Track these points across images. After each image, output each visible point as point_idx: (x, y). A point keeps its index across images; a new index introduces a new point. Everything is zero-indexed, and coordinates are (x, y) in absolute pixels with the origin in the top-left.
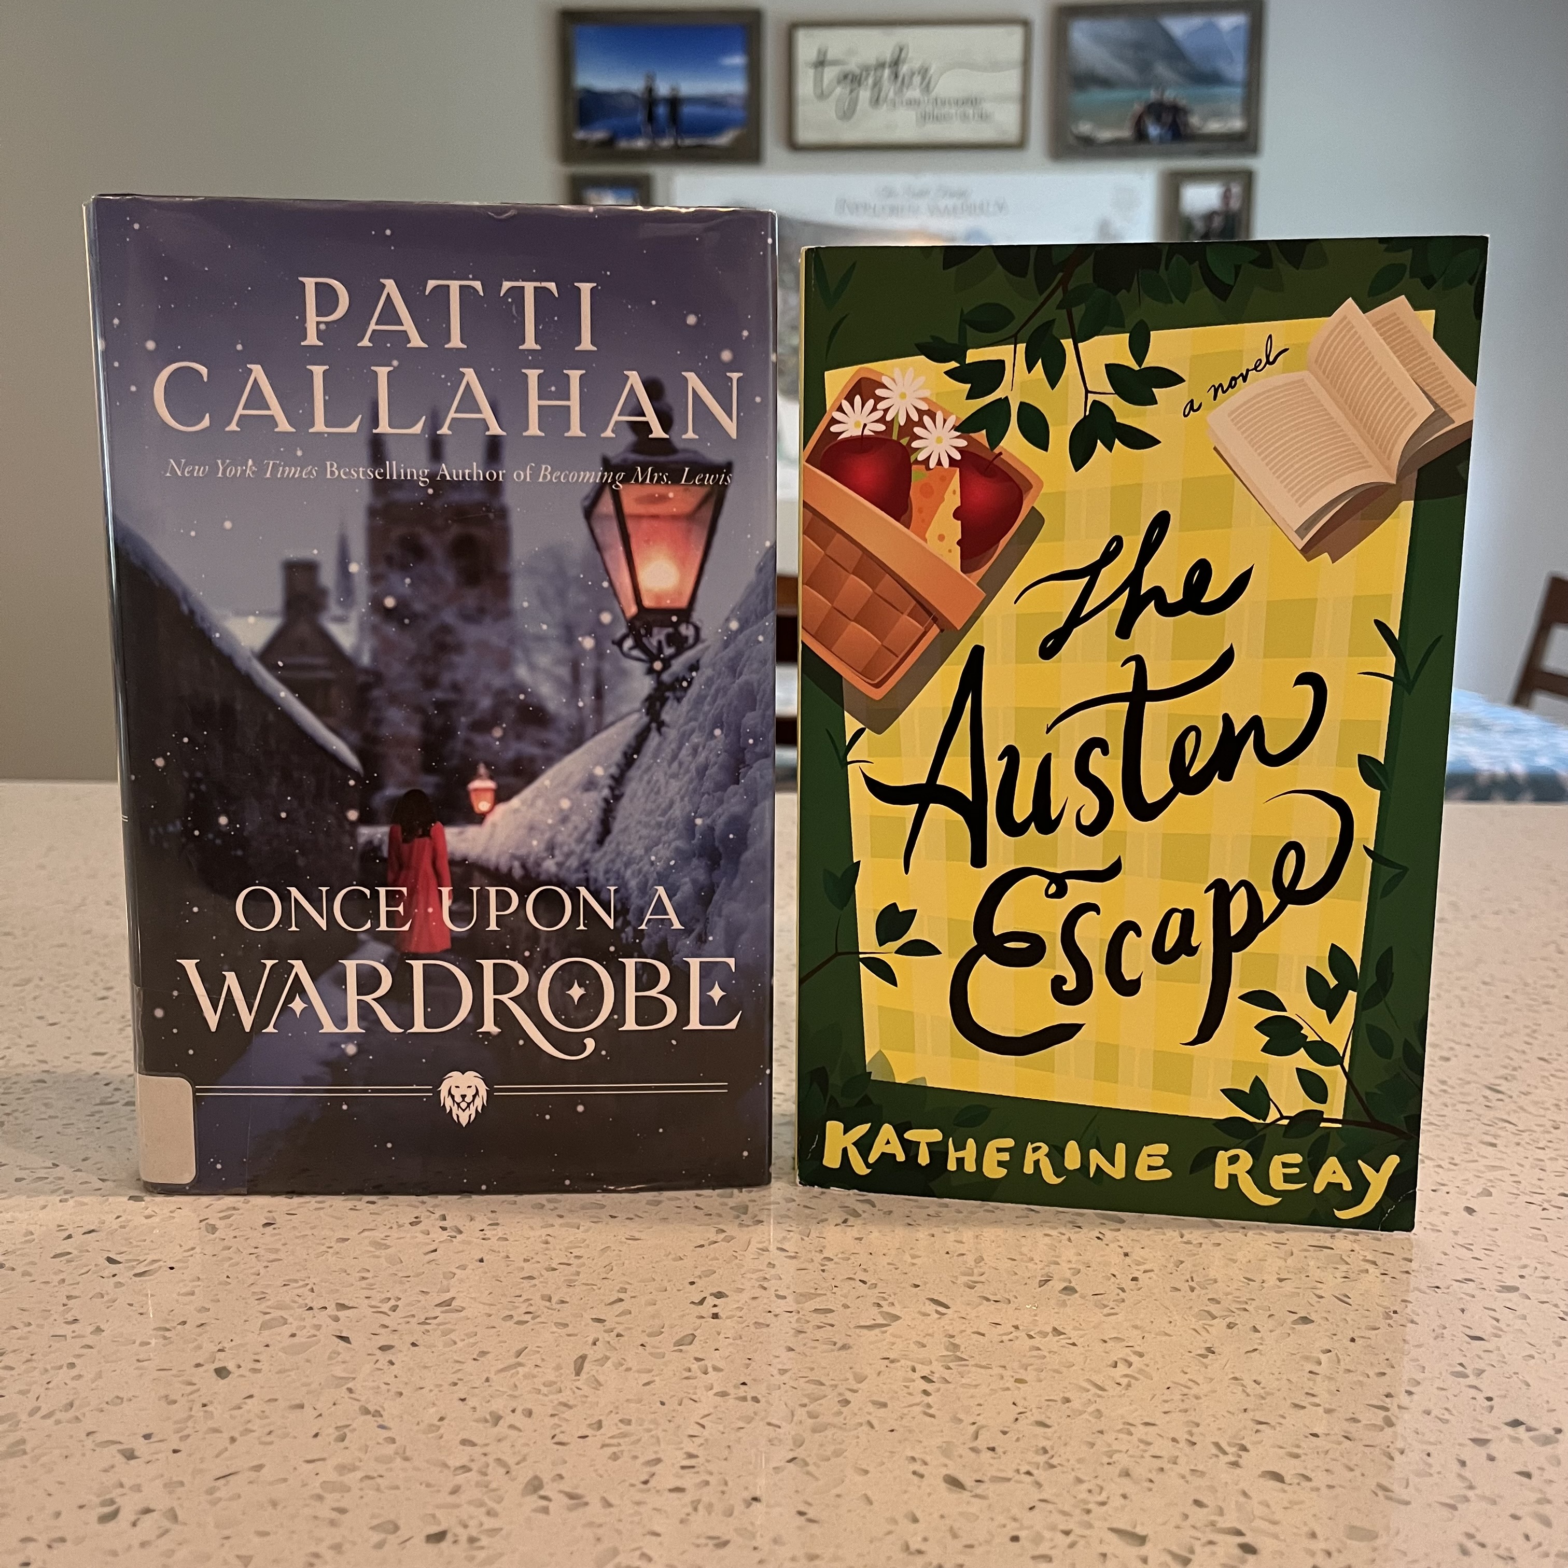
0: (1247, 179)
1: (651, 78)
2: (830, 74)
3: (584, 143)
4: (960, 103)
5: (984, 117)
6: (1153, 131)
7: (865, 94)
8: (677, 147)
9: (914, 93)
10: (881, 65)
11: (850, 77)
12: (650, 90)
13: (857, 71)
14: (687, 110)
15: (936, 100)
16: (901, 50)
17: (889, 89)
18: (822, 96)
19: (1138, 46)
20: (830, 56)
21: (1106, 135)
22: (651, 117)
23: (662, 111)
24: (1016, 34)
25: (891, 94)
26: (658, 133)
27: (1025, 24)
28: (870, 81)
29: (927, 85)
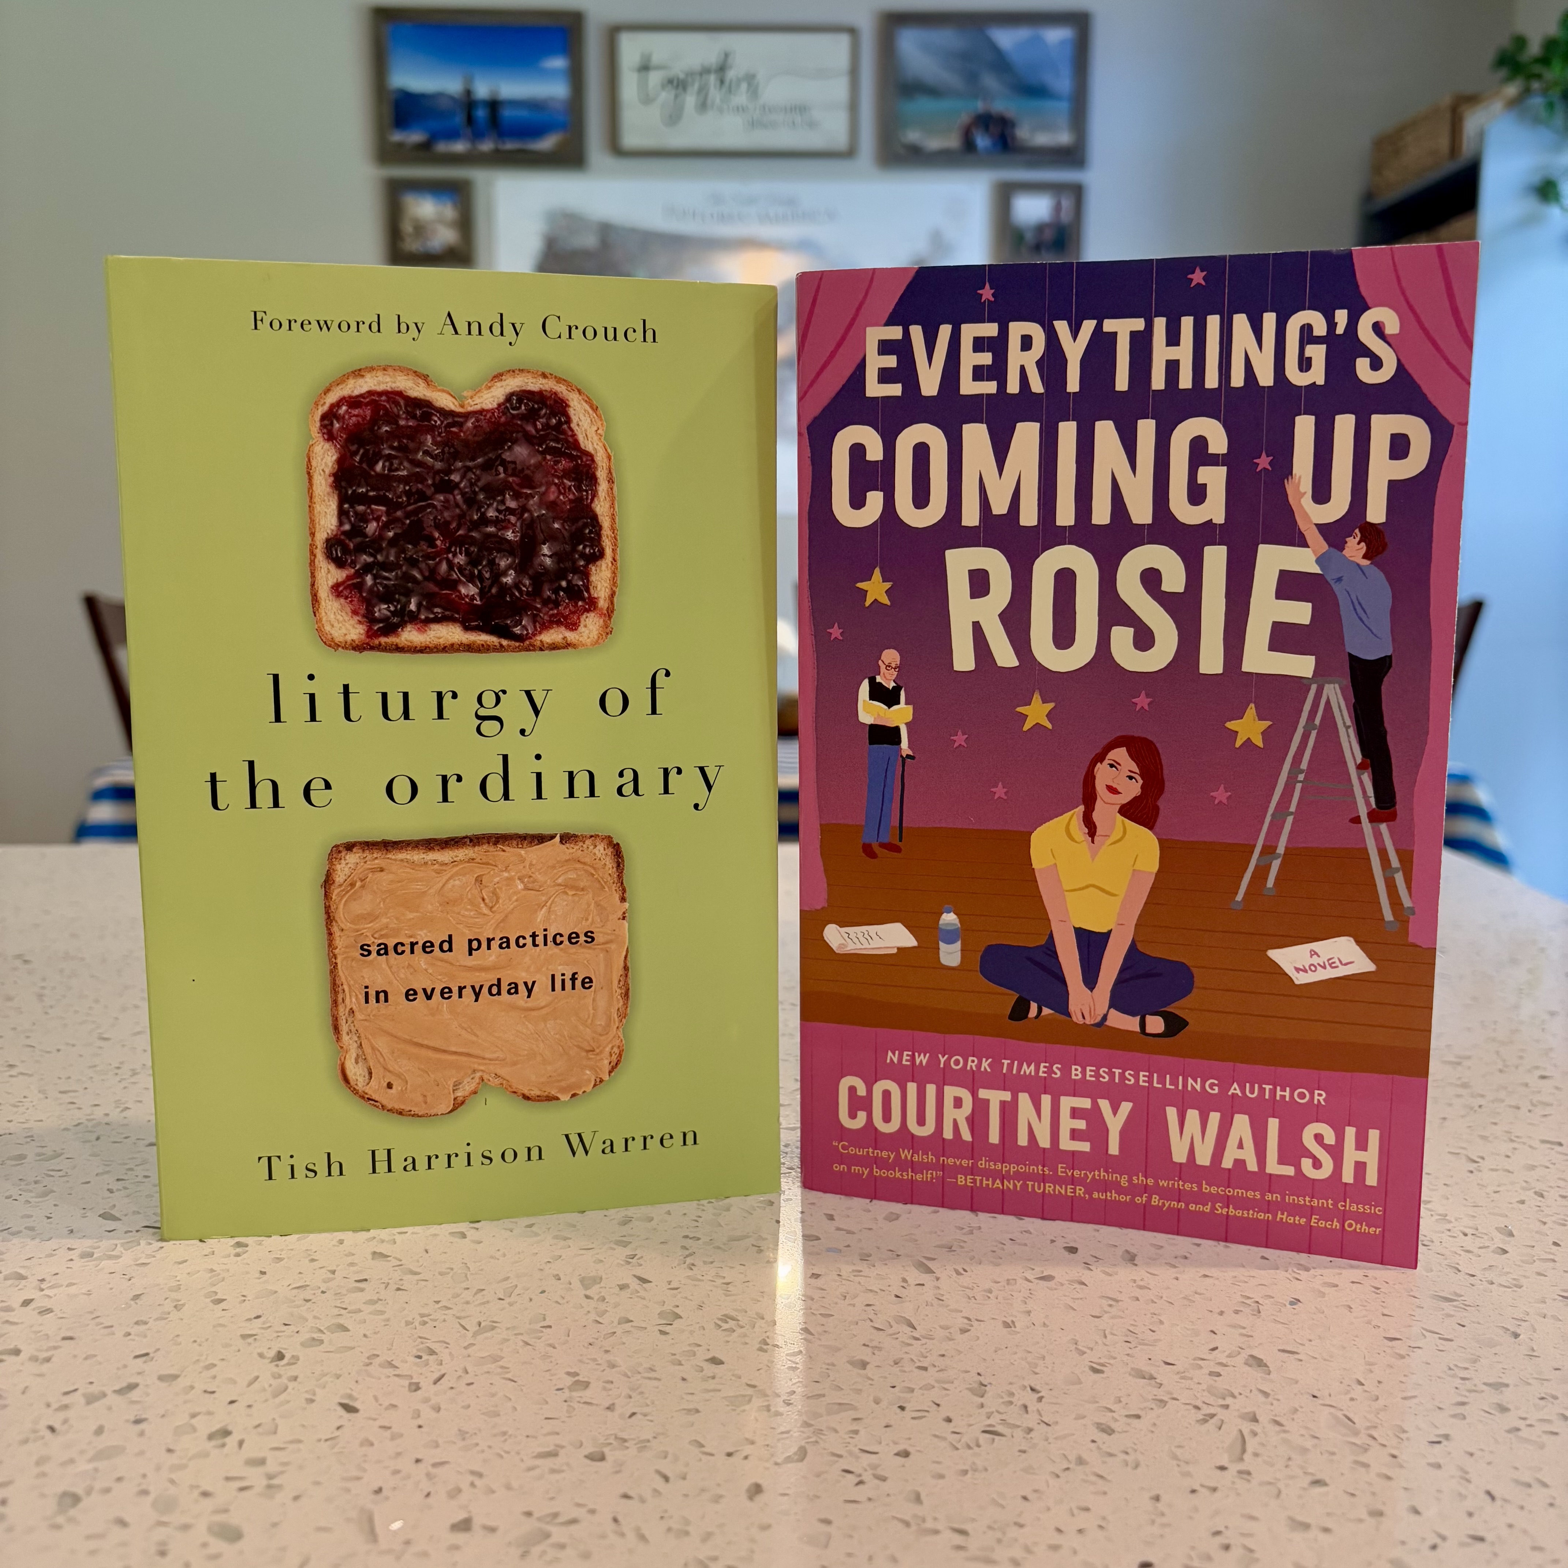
0: (1077, 192)
1: (469, 80)
2: (655, 78)
3: (400, 145)
4: (788, 110)
5: (812, 125)
6: (982, 141)
7: (690, 100)
8: (497, 151)
9: (741, 98)
10: (705, 71)
11: (675, 83)
12: (468, 93)
13: (682, 76)
14: (507, 113)
15: (764, 107)
16: (727, 55)
17: (715, 95)
18: (647, 100)
19: (965, 57)
20: (655, 60)
21: (934, 144)
22: (470, 120)
23: (481, 114)
24: (843, 42)
25: (718, 100)
26: (477, 135)
27: (852, 31)
28: (696, 86)
29: (754, 92)
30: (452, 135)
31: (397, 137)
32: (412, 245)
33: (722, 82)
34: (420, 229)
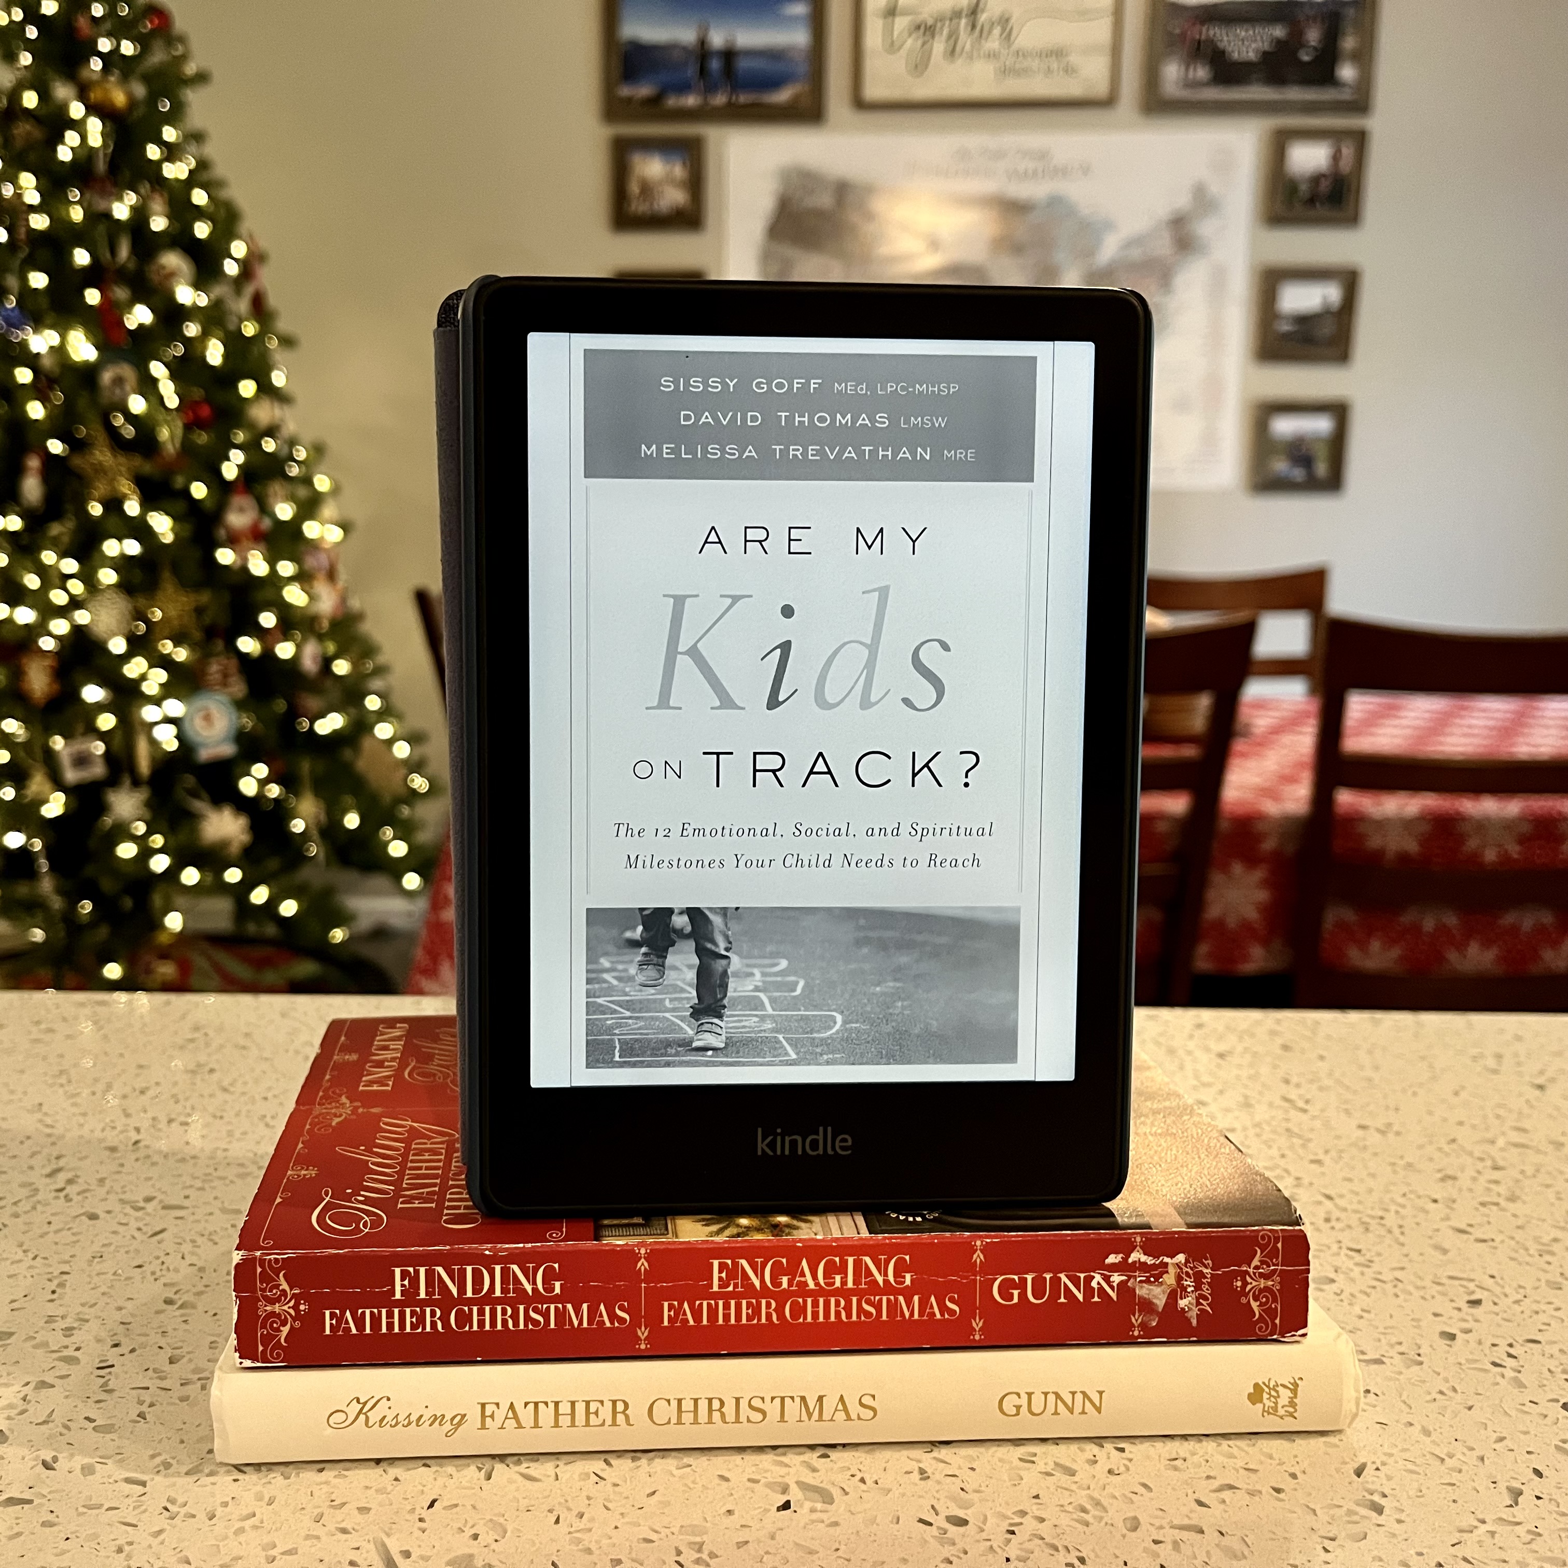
0: (1360, 139)
1: (703, 29)
2: (901, 23)
3: (629, 100)
4: (1044, 55)
5: (1069, 70)
7: (939, 46)
8: (729, 104)
9: (993, 43)
10: (957, 14)
11: (923, 28)
12: (702, 43)
13: (930, 22)
15: (1018, 52)
17: (965, 40)
18: (892, 47)
22: (703, 71)
25: (968, 47)
28: (945, 32)
29: (1007, 37)
30: (683, 88)
31: (625, 91)
32: (638, 207)
33: (974, 27)
34: (647, 189)
